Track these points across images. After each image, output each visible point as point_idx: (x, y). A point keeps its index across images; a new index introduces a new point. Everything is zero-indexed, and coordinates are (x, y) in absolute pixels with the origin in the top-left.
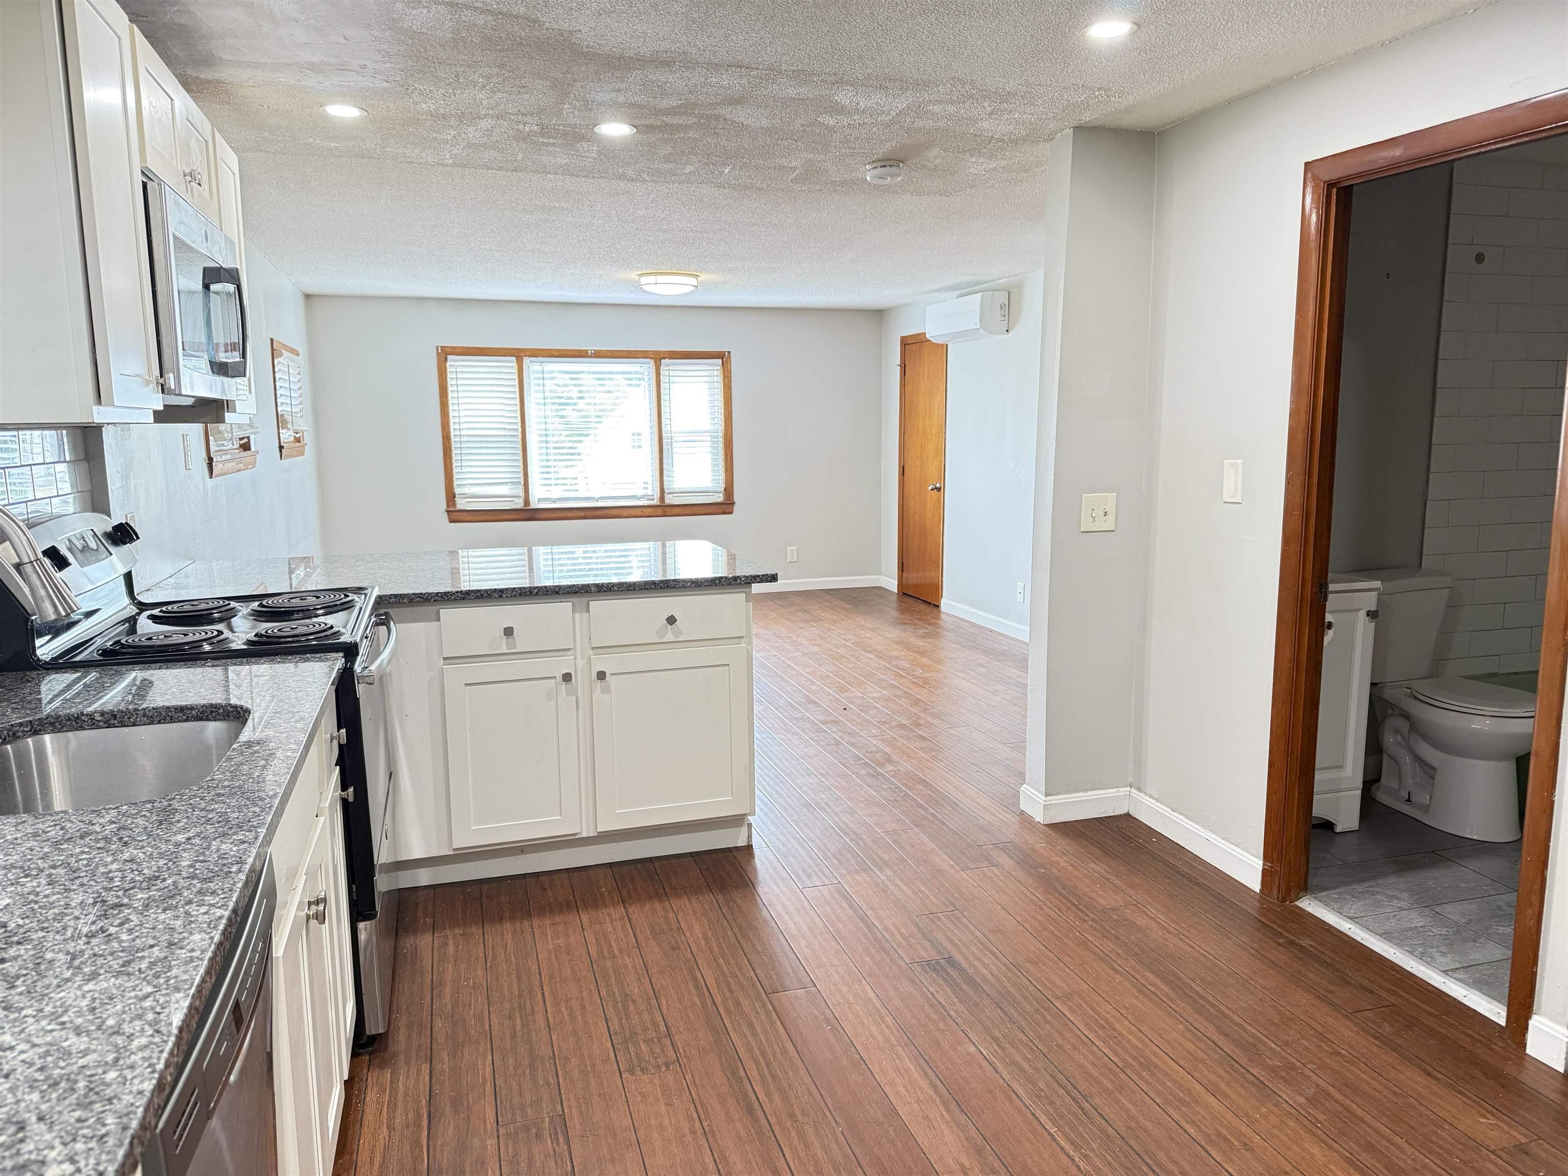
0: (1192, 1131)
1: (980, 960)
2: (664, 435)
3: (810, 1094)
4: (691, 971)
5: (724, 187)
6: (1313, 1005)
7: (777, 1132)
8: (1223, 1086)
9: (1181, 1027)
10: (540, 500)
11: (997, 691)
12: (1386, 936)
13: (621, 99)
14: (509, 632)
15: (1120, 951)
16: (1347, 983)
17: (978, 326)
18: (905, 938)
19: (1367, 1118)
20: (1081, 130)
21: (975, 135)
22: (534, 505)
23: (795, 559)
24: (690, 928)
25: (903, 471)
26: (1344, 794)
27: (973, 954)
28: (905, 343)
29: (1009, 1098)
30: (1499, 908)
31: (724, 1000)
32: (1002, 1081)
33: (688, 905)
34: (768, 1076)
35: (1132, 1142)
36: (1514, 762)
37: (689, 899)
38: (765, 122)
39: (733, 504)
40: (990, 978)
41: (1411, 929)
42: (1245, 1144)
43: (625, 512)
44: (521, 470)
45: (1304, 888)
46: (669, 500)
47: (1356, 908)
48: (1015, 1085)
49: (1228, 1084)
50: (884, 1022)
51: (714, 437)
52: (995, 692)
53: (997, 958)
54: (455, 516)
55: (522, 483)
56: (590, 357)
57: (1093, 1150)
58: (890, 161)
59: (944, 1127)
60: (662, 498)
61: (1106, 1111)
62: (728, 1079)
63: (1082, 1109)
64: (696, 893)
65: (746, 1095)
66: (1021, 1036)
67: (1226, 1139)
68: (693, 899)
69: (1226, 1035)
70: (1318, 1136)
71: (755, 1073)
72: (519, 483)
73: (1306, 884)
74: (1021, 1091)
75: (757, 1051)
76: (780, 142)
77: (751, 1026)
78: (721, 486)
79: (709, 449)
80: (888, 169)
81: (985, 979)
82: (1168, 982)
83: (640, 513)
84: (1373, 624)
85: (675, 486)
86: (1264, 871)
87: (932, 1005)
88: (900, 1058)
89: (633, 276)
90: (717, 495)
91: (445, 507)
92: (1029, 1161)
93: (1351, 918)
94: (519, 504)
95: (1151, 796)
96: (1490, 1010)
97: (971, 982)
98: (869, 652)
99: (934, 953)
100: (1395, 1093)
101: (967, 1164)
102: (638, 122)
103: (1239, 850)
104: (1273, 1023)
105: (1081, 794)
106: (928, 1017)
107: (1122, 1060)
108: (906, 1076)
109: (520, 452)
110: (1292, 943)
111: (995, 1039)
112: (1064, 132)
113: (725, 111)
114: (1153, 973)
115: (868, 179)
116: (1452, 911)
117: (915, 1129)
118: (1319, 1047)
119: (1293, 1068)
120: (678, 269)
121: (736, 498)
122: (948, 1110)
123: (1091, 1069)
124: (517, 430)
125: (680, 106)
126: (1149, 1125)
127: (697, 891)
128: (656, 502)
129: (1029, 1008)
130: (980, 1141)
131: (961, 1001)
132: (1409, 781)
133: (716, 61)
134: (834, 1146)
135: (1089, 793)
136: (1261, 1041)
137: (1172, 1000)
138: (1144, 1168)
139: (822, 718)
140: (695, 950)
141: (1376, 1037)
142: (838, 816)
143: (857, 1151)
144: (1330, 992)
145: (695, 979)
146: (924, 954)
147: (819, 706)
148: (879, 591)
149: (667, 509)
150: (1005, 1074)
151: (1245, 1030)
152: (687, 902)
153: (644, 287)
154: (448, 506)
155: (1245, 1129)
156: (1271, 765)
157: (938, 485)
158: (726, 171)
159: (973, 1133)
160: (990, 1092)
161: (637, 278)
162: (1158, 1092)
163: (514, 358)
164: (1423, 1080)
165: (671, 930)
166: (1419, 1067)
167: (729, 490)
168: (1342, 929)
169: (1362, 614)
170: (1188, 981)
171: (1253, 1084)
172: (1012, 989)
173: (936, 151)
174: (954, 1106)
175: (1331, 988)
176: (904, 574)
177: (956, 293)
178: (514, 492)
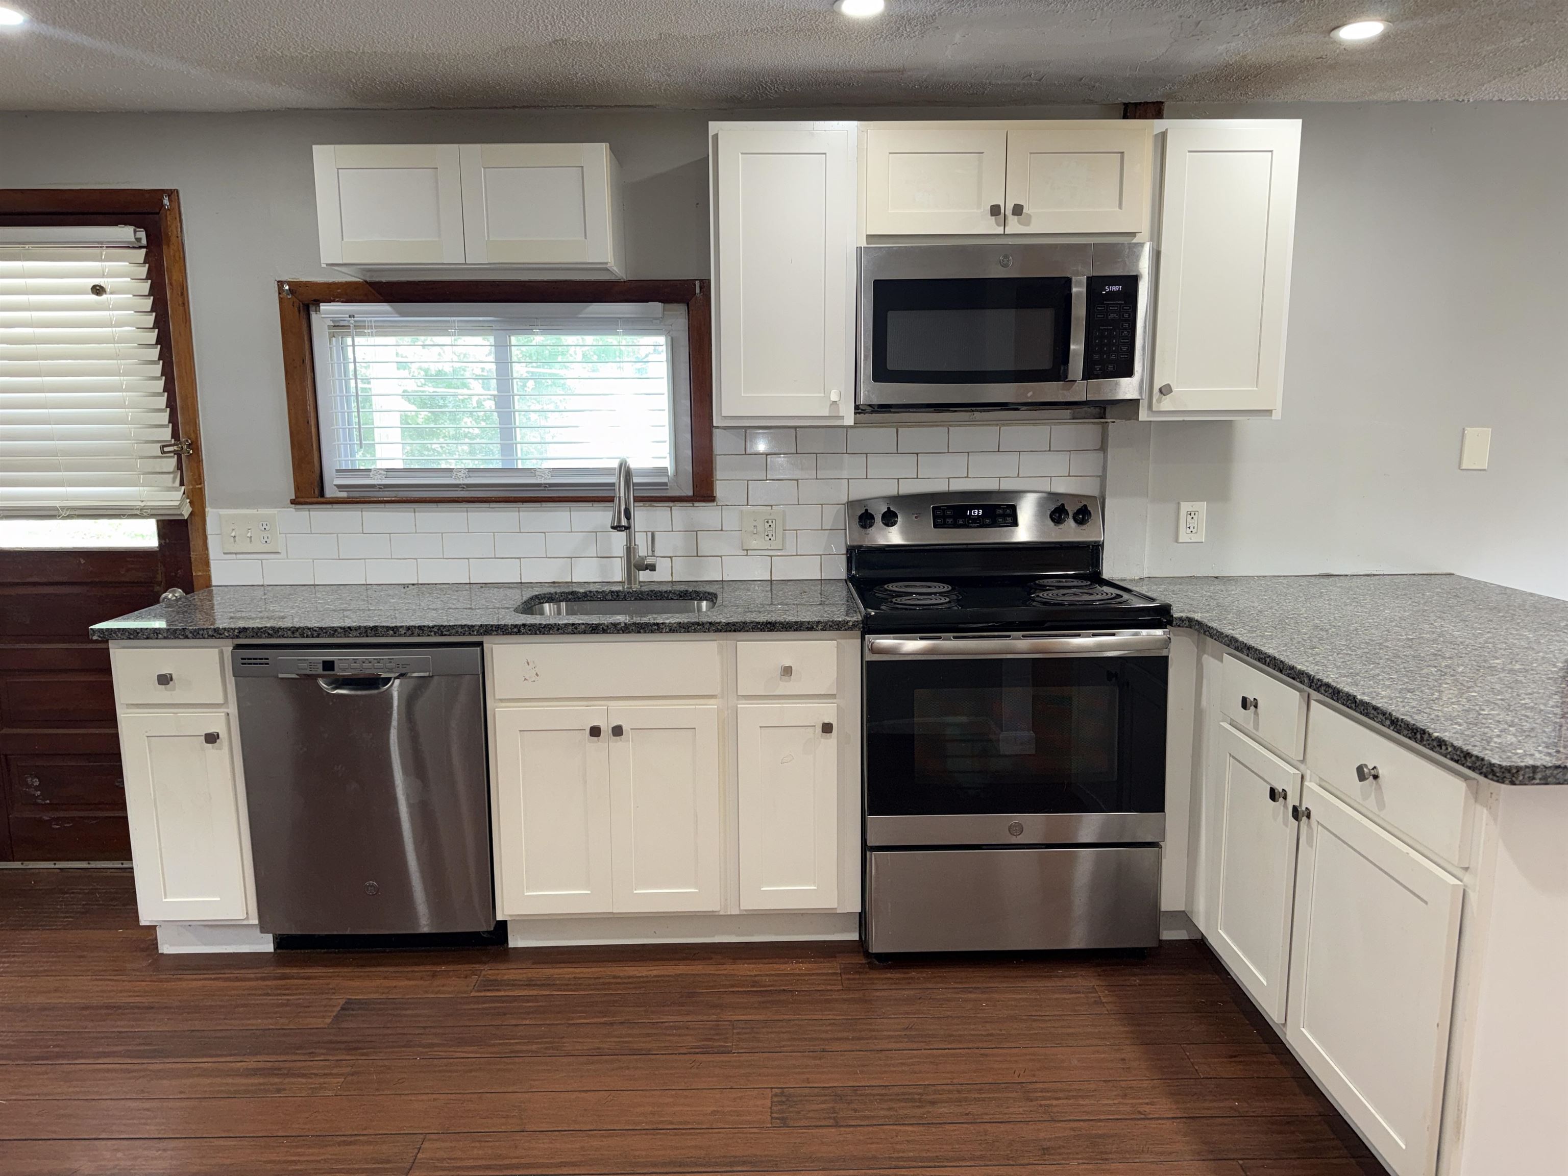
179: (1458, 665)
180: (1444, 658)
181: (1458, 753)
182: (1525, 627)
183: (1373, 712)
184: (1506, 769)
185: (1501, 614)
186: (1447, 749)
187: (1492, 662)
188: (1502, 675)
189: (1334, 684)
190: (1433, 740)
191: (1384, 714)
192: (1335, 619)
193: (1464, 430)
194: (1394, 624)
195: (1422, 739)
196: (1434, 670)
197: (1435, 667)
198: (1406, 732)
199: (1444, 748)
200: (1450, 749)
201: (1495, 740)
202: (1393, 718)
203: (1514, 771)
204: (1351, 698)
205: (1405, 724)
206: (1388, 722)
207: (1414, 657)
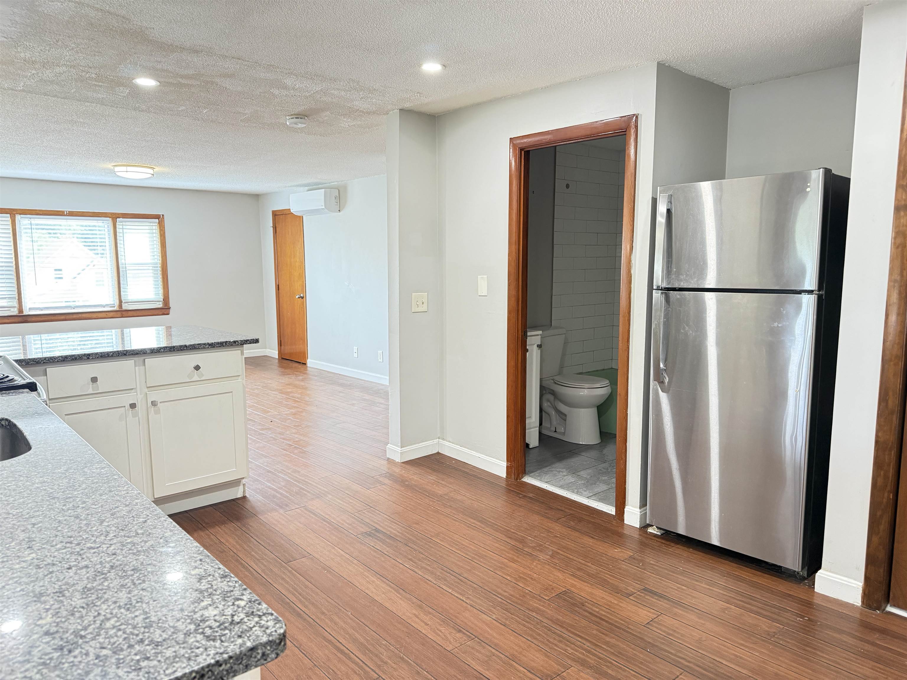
0: (509, 578)
1: (390, 527)
2: (120, 266)
3: (328, 602)
4: (237, 561)
5: (199, 120)
6: (541, 520)
7: (318, 621)
8: (515, 558)
9: (491, 538)
10: (30, 309)
11: (354, 404)
12: (561, 487)
13: (159, 66)
14: (94, 380)
15: (454, 512)
16: (552, 508)
17: (323, 207)
18: (350, 525)
19: (575, 558)
20: (403, 111)
21: (350, 108)
22: (26, 312)
24: (227, 541)
25: (278, 288)
26: (532, 430)
27: (386, 525)
28: (275, 214)
29: (426, 582)
30: (600, 470)
31: (263, 571)
32: (420, 576)
33: (220, 530)
34: (303, 599)
35: (486, 588)
36: (596, 409)
37: (220, 527)
38: (239, 89)
39: (169, 308)
40: (398, 534)
41: (570, 483)
42: (532, 578)
43: (94, 315)
44: (15, 289)
45: (524, 472)
46: (125, 307)
47: (547, 477)
48: (426, 577)
49: (518, 557)
50: (353, 563)
51: (154, 267)
52: (353, 405)
53: (399, 525)
55: (17, 298)
56: (66, 215)
57: (470, 595)
58: (300, 116)
59: (400, 601)
60: (120, 306)
61: (470, 578)
62: (282, 605)
63: (460, 580)
64: (223, 524)
65: (294, 609)
66: (422, 556)
67: (524, 578)
68: (223, 527)
69: (510, 538)
70: (558, 569)
71: (295, 599)
72: (15, 298)
73: (525, 471)
74: (430, 579)
75: (291, 589)
76: (243, 99)
77: (283, 579)
78: (161, 297)
79: (152, 275)
80: (299, 120)
81: (396, 535)
82: (479, 521)
83: (105, 316)
84: (539, 351)
85: (129, 298)
86: (507, 467)
87: (375, 552)
88: (368, 577)
89: (109, 166)
90: (158, 303)
92: (444, 606)
93: (546, 482)
94: (15, 312)
95: (449, 442)
96: (608, 510)
97: (390, 537)
98: (273, 391)
99: (367, 529)
100: (582, 547)
101: (417, 613)
102: (162, 80)
103: (495, 460)
104: (528, 529)
105: (417, 445)
106: (375, 557)
107: (470, 556)
108: (374, 584)
109: (14, 277)
110: (525, 496)
111: (410, 560)
112: (394, 111)
113: (217, 80)
114: (472, 518)
115: (288, 124)
116: (584, 474)
117: (387, 605)
118: (548, 535)
119: (541, 545)
120: (144, 164)
121: (171, 305)
122: (399, 593)
123: (458, 563)
124: (12, 262)
125: (193, 75)
126: (491, 580)
127: (223, 523)
128: (116, 308)
129: (421, 543)
130: (419, 603)
131: (388, 547)
132: (554, 423)
133: (227, 55)
134: (350, 621)
135: (421, 444)
136: (525, 537)
137: (483, 528)
138: (495, 597)
139: (260, 427)
140: (235, 551)
141: (569, 528)
142: (291, 475)
143: (363, 621)
144: (546, 513)
145: (241, 564)
146: (363, 530)
147: (255, 421)
148: (265, 358)
149: (124, 313)
150: (420, 573)
151: (517, 534)
152: (219, 529)
153: (117, 173)
155: (529, 573)
156: (508, 417)
157: (302, 295)
158: (205, 112)
159: (415, 600)
160: (416, 582)
161: (112, 167)
162: (491, 567)
163: (9, 215)
164: (591, 540)
165: (216, 543)
166: (588, 535)
167: (166, 300)
168: (543, 487)
169: (535, 346)
170: (488, 519)
171: (527, 555)
172: (411, 537)
173: (328, 113)
174: (401, 591)
175: (546, 511)
176: (282, 348)
177: (307, 188)
178: (10, 304)
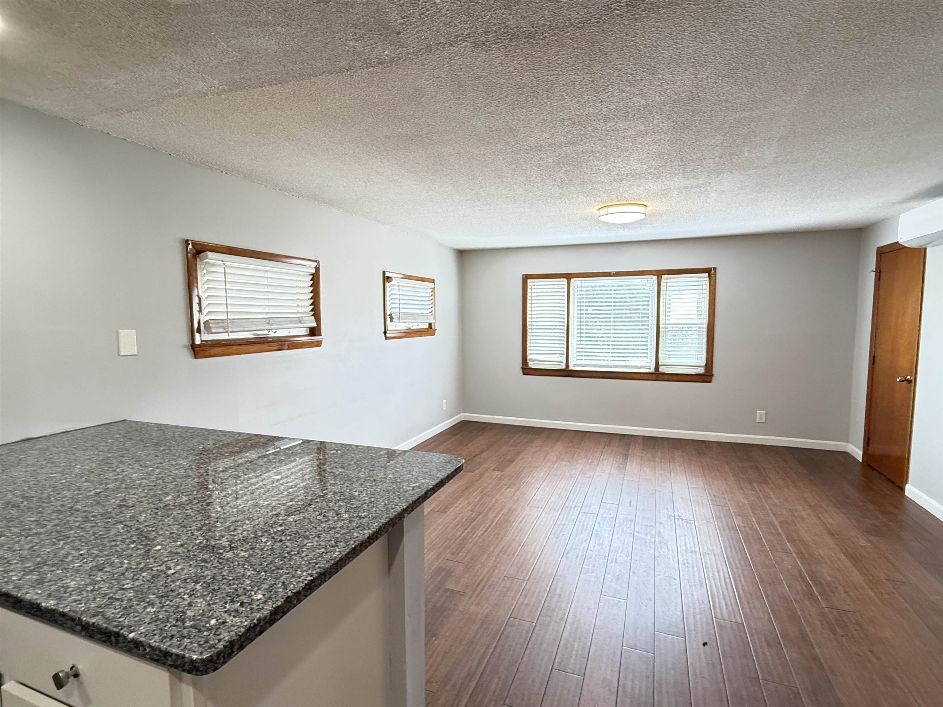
2: (661, 326)
10: (574, 365)
22: (571, 367)
23: (764, 420)
25: (873, 360)
28: (882, 252)
39: (712, 375)
43: (629, 376)
44: (565, 346)
46: (662, 370)
51: (699, 328)
54: (526, 372)
55: (565, 354)
56: (613, 276)
60: (657, 368)
78: (703, 362)
83: (640, 377)
85: (667, 361)
89: (594, 211)
90: (700, 368)
91: (521, 366)
94: (563, 366)
109: (565, 335)
121: (716, 370)
124: (564, 322)
128: (652, 370)
149: (660, 376)
154: (523, 365)
157: (908, 378)
161: (597, 212)
163: (565, 279)
167: (709, 365)
176: (870, 448)
178: (560, 359)
179: (140, 513)
180: (128, 507)
181: (157, 652)
182: (179, 456)
183: (61, 618)
184: (207, 661)
185: (162, 449)
186: (145, 650)
187: (165, 500)
188: (175, 513)
189: (14, 593)
190: (129, 642)
191: (73, 620)
192: (30, 488)
193: (117, 332)
194: (84, 479)
195: (117, 642)
196: (120, 526)
197: (121, 522)
198: (99, 636)
199: (141, 649)
200: (148, 650)
201: (189, 613)
202: (83, 624)
203: (215, 658)
204: (35, 606)
205: (97, 629)
206: (78, 628)
207: (102, 515)
